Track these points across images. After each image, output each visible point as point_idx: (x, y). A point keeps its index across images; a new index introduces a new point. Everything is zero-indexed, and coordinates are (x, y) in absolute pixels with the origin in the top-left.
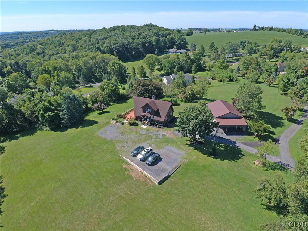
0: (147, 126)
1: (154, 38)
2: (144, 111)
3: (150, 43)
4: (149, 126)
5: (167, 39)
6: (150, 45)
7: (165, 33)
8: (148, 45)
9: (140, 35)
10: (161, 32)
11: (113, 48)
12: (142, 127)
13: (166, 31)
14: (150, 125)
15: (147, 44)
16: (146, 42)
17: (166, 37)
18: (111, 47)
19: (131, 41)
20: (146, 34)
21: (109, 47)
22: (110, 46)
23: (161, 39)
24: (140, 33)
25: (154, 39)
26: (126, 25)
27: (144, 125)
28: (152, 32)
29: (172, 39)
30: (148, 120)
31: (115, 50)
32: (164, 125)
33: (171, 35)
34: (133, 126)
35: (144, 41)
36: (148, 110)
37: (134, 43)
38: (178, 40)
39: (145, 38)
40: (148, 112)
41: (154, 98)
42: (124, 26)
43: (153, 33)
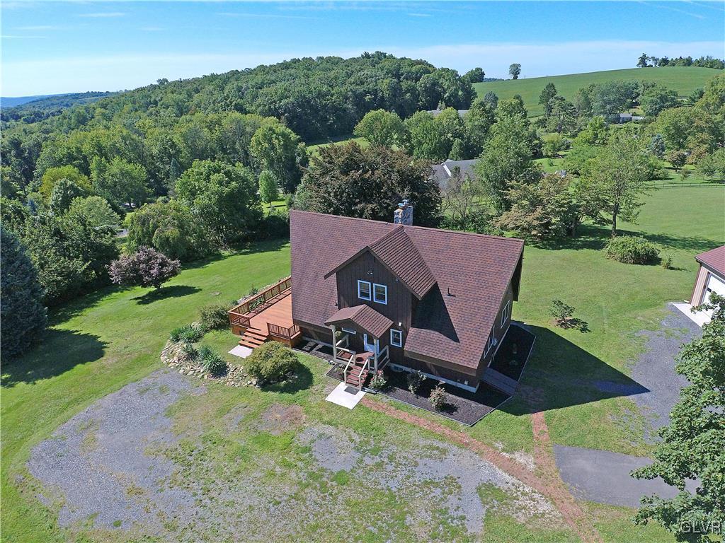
0: (361, 394)
1: (387, 81)
2: (347, 297)
3: (376, 95)
4: (380, 396)
5: (419, 86)
6: (374, 99)
7: (414, 69)
8: (369, 99)
9: (349, 75)
10: (405, 69)
11: (279, 108)
12: (330, 398)
13: (418, 66)
14: (385, 389)
15: (366, 98)
16: (366, 93)
17: (417, 79)
18: (272, 107)
19: (325, 88)
20: (366, 72)
21: (267, 106)
22: (271, 103)
23: (405, 84)
24: (349, 72)
25: (385, 84)
26: (314, 58)
27: (343, 385)
28: (382, 70)
29: (434, 84)
30: (371, 351)
31: (283, 114)
32: (473, 390)
33: (431, 75)
34: (274, 390)
35: (361, 89)
36: (373, 287)
37: (332, 96)
38: (449, 87)
39: (362, 83)
40: (370, 304)
41: (404, 220)
42: (311, 59)
43: (385, 71)
